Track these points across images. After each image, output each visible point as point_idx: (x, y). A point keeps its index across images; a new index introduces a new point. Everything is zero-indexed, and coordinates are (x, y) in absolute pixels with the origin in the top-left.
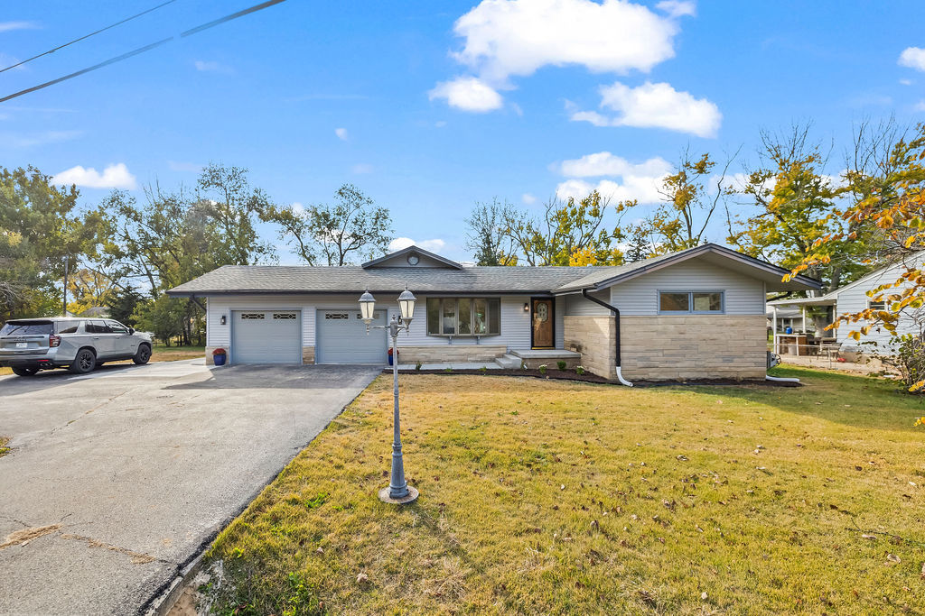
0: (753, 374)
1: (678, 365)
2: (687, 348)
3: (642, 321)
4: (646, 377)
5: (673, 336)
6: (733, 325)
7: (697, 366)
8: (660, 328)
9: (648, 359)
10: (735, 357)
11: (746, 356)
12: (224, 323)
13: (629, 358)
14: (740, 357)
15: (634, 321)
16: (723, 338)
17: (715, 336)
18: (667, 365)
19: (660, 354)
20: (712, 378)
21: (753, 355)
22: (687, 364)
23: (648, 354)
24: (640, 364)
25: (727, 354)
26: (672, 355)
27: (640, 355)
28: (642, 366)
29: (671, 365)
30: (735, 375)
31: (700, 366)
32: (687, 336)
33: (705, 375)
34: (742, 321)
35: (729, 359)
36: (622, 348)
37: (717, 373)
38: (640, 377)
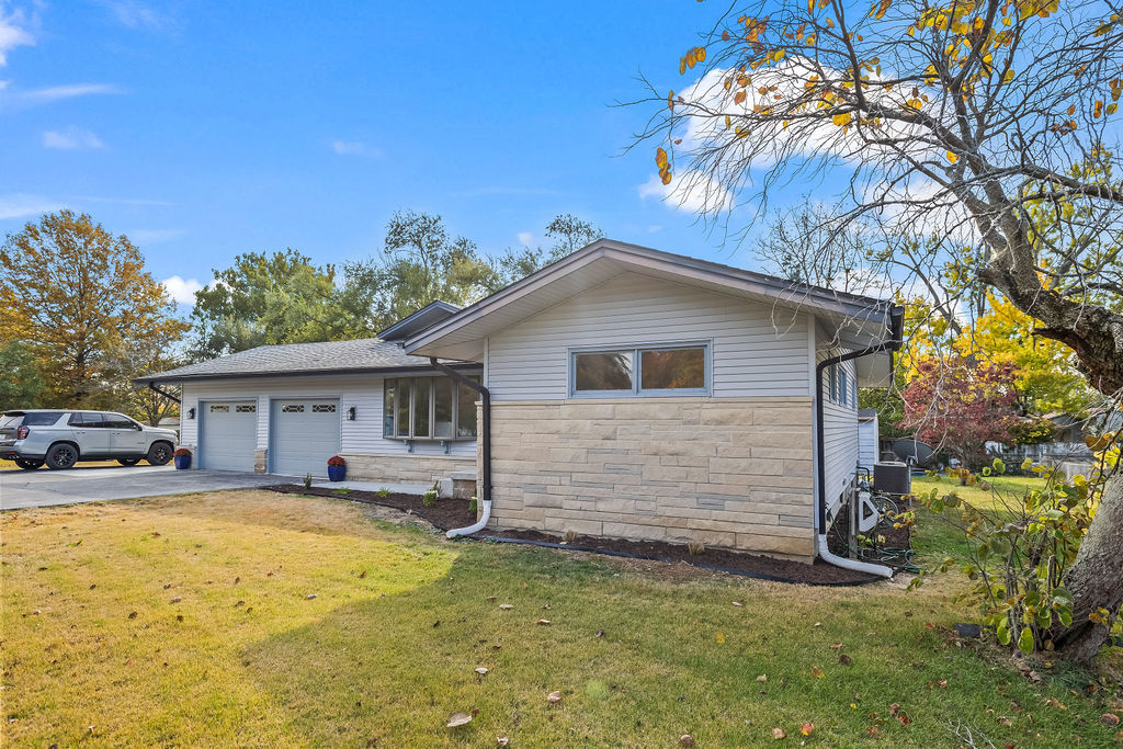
0: (774, 544)
1: (601, 506)
2: (618, 471)
3: (534, 413)
4: (539, 526)
5: (591, 444)
6: (720, 423)
7: (638, 512)
8: (563, 425)
9: (543, 489)
10: (727, 496)
11: (757, 495)
12: (193, 417)
13: (510, 485)
14: (739, 498)
15: (518, 412)
16: (699, 452)
17: (678, 446)
18: (578, 504)
19: (566, 480)
20: (675, 542)
21: (773, 496)
22: (617, 505)
23: (543, 480)
24: (529, 498)
25: (707, 488)
26: (589, 484)
27: (528, 479)
28: (531, 502)
29: (585, 505)
30: (728, 542)
31: (648, 513)
32: (618, 444)
33: (656, 535)
34: (744, 412)
35: (714, 502)
36: (495, 464)
37: (684, 533)
38: (529, 525)
